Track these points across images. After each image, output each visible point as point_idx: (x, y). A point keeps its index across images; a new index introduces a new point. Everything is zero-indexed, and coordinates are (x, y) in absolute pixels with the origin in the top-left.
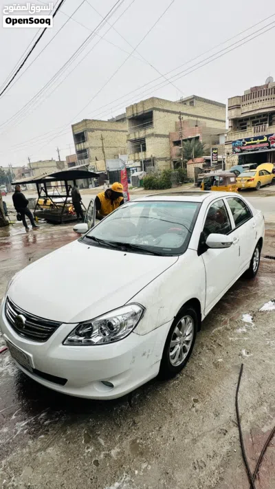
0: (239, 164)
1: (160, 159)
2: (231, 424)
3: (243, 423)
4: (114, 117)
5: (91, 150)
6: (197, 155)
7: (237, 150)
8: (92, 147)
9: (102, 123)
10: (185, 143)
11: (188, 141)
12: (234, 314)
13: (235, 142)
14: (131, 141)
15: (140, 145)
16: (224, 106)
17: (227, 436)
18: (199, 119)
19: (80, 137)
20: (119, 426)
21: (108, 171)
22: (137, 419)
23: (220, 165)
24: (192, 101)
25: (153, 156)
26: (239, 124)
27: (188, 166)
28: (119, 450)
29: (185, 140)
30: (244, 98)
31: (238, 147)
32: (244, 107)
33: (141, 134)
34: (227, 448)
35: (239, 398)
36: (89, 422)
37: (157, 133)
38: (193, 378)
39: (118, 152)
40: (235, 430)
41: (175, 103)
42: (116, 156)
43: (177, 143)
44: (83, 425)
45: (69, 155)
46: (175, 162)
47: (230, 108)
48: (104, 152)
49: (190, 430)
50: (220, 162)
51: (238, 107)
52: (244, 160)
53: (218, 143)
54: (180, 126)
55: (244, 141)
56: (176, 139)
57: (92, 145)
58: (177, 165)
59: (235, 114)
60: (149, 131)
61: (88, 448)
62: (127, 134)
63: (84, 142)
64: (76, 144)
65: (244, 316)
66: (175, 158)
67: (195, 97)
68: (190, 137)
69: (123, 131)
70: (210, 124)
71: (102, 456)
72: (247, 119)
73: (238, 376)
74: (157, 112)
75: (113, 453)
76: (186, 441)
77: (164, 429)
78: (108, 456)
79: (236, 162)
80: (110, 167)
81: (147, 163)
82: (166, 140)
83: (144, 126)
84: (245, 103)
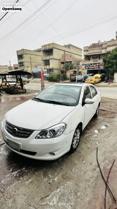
0: (87, 74)
1: (55, 69)
2: (97, 167)
3: (100, 166)
4: (36, 49)
5: (25, 63)
6: (71, 68)
7: (87, 68)
8: (25, 61)
9: (31, 51)
10: (66, 63)
11: (67, 63)
12: (91, 130)
13: (86, 65)
14: (43, 60)
15: (47, 62)
16: (82, 50)
17: (96, 171)
18: (72, 54)
19: (20, 57)
20: (56, 170)
21: (33, 73)
22: (62, 167)
23: (80, 73)
24: (69, 46)
25: (53, 67)
26: (88, 57)
27: (67, 73)
28: (57, 178)
29: (66, 62)
30: (90, 47)
31: (87, 67)
32: (90, 51)
33: (48, 58)
34: (96, 174)
35: (98, 158)
36: (43, 169)
37: (54, 58)
38: (80, 153)
39: (37, 65)
40: (98, 168)
41: (62, 46)
42: (36, 66)
43: (63, 63)
44: (41, 171)
45: (15, 64)
46: (61, 71)
47: (84, 51)
48: (31, 64)
49: (83, 170)
50: (80, 72)
51: (87, 51)
52: (89, 72)
53: (79, 64)
54: (64, 56)
55: (89, 64)
56: (63, 61)
57: (26, 61)
58: (62, 72)
59: (86, 53)
60: (51, 57)
61: (45, 179)
62: (42, 57)
63: (22, 59)
64: (18, 60)
65: (95, 131)
66: (62, 69)
67: (70, 45)
68: (68, 61)
69: (40, 56)
70: (76, 56)
71: (51, 181)
72: (90, 56)
73: (96, 151)
74: (55, 49)
75: (55, 179)
76: (82, 173)
77: (73, 170)
78: (53, 181)
79: (86, 73)
80: (34, 71)
81: (50, 70)
82: (58, 61)
83: (49, 54)
84: (90, 49)
